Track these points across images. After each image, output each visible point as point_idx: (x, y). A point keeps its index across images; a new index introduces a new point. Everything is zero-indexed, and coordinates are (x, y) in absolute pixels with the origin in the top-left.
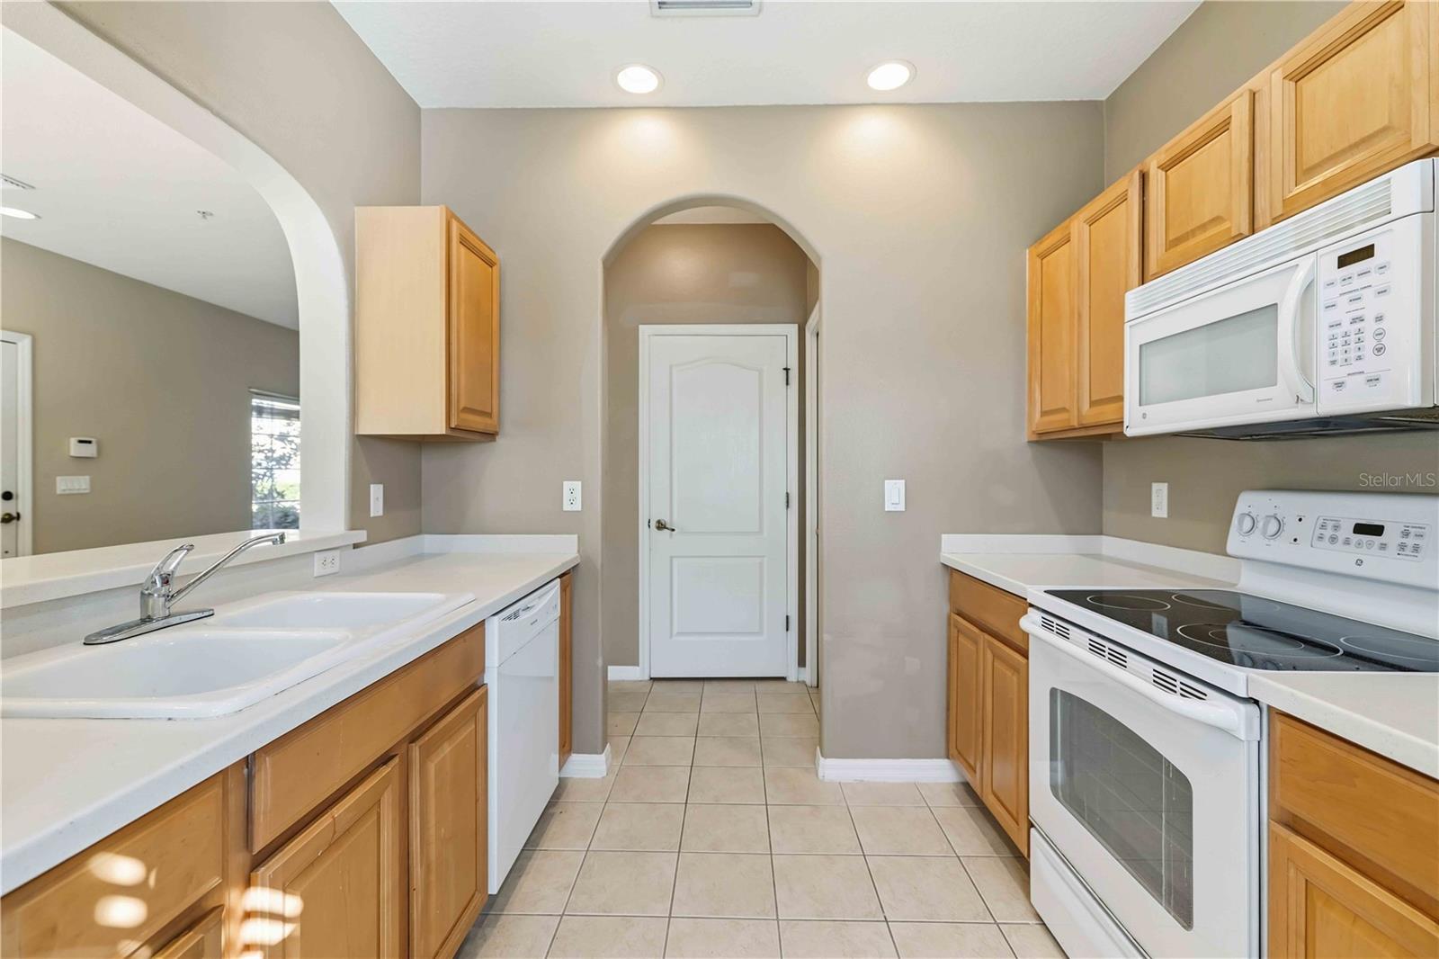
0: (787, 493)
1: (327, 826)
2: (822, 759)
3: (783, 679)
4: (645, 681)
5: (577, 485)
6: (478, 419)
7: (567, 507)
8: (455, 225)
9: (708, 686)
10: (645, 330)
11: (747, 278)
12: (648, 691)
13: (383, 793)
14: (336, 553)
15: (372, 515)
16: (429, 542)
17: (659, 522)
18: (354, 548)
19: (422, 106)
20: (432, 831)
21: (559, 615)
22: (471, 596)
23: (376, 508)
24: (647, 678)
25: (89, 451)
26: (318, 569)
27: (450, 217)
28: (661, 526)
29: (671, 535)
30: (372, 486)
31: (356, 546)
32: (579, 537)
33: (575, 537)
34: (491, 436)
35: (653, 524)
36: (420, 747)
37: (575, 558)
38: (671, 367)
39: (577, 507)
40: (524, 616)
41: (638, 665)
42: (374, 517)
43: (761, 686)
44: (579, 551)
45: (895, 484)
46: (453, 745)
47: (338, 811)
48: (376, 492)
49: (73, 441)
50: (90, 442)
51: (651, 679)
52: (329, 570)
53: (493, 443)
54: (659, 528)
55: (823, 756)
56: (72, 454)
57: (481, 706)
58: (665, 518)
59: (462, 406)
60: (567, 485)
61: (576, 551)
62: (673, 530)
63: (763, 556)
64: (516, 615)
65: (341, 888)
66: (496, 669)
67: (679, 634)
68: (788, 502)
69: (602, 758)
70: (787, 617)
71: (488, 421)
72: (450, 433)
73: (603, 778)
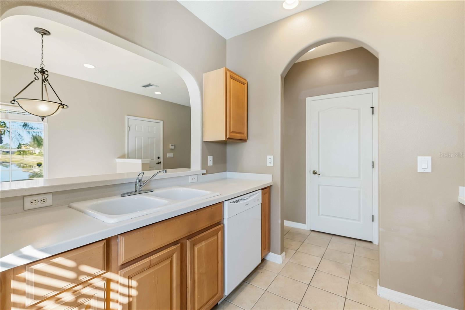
0: (373, 162)
1: (148, 261)
2: (379, 287)
3: (371, 242)
4: (308, 230)
5: (272, 157)
6: (238, 135)
7: (268, 165)
8: (228, 73)
9: (334, 237)
10: (308, 99)
11: (353, 72)
12: (308, 235)
13: (174, 254)
14: (196, 176)
15: (209, 165)
16: (228, 174)
17: (314, 171)
18: (202, 175)
19: (227, 39)
20: (196, 270)
21: (261, 202)
22: (218, 194)
23: (210, 163)
24: (309, 230)
25: (173, 147)
26: (190, 180)
27: (227, 70)
28: (315, 173)
29: (319, 176)
30: (209, 156)
31: (203, 174)
32: (272, 176)
33: (271, 175)
34: (245, 140)
35: (312, 172)
36: (190, 242)
37: (271, 183)
38: (319, 112)
39: (272, 165)
40: (241, 202)
41: (306, 224)
42: (209, 166)
43: (358, 243)
44: (272, 181)
45: (424, 158)
46: (206, 243)
47: (152, 257)
48: (210, 158)
49: (170, 145)
50: (173, 145)
51: (311, 230)
52: (194, 181)
53: (246, 143)
54: (314, 173)
55: (379, 284)
56: (170, 148)
57: (220, 231)
58: (317, 170)
59: (232, 131)
60: (269, 157)
61: (271, 181)
62: (319, 175)
63: (361, 188)
64: (238, 201)
65: (154, 281)
66: (227, 219)
67: (322, 215)
68: (373, 166)
69: (280, 257)
70: (373, 215)
71: (242, 135)
72: (226, 140)
73: (281, 264)
